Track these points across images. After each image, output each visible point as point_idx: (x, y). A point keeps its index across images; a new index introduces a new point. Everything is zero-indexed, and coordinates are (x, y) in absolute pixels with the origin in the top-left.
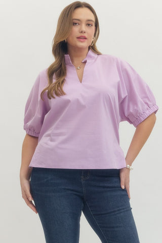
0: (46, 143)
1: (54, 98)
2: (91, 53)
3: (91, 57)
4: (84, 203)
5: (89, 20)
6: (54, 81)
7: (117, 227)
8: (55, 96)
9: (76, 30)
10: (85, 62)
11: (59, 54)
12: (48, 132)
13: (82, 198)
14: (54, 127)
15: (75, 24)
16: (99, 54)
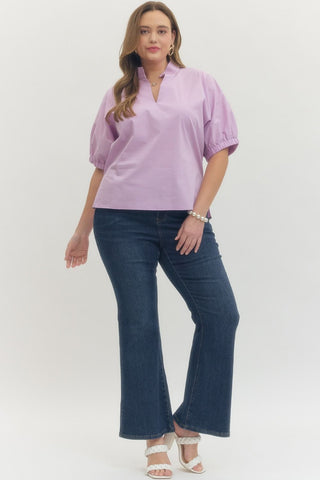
0: (111, 178)
1: (122, 120)
2: (171, 65)
3: (170, 70)
4: (161, 250)
5: (160, 27)
6: (123, 100)
7: (203, 279)
8: (123, 117)
9: (145, 39)
10: (163, 77)
11: (128, 68)
12: (114, 164)
13: (157, 244)
14: (119, 157)
15: (143, 32)
16: (181, 66)
